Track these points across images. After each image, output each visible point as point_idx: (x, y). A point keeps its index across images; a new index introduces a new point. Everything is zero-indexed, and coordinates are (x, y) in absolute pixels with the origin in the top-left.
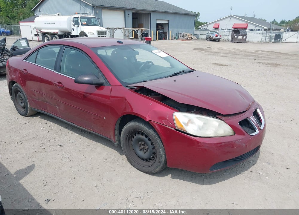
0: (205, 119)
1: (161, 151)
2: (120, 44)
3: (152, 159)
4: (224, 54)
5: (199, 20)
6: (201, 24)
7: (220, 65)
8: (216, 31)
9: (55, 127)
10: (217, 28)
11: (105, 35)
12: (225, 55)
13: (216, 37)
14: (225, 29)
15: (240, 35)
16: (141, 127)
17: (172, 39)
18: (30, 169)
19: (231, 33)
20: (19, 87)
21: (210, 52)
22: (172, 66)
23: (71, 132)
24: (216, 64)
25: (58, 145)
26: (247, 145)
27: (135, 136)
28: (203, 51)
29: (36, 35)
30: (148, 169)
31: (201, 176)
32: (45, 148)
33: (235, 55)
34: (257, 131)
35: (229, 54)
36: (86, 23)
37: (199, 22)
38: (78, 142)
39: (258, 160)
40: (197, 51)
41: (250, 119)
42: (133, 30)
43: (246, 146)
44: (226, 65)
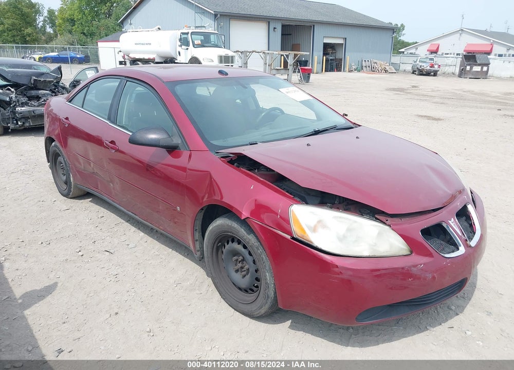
0: (350, 220)
1: (268, 277)
2: (222, 76)
3: (255, 289)
4: (441, 98)
5: (402, 38)
6: (405, 45)
7: (429, 118)
8: (432, 56)
9: (111, 218)
10: (435, 52)
11: (232, 62)
12: (442, 101)
13: (431, 67)
14: (451, 54)
15: (476, 65)
16: (235, 228)
17: (350, 71)
18: (49, 290)
19: (459, 60)
20: (58, 148)
21: (416, 95)
22: (319, 118)
23: (133, 229)
24: (422, 116)
25: (106, 251)
26: (436, 276)
27: (228, 244)
28: (401, 93)
29: (121, 63)
30: (247, 308)
31: (348, 328)
32: (82, 255)
33: (462, 101)
34: (462, 250)
35: (450, 98)
36: (200, 42)
37: (403, 42)
38: (141, 248)
39: (468, 306)
40: (391, 93)
41: (448, 224)
42: (282, 55)
43: (434, 277)
44: (441, 118)
